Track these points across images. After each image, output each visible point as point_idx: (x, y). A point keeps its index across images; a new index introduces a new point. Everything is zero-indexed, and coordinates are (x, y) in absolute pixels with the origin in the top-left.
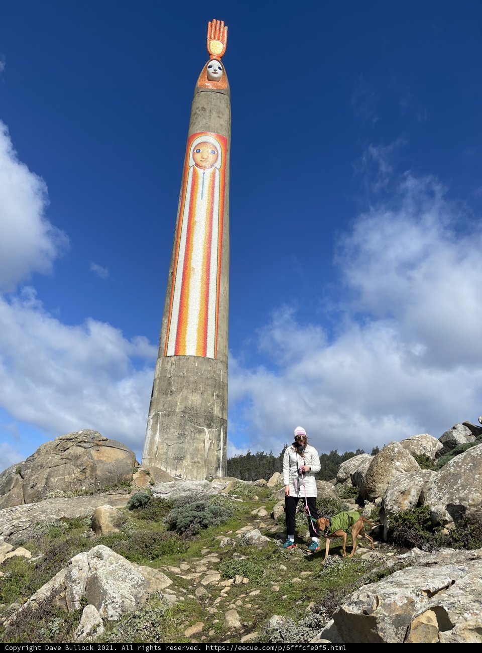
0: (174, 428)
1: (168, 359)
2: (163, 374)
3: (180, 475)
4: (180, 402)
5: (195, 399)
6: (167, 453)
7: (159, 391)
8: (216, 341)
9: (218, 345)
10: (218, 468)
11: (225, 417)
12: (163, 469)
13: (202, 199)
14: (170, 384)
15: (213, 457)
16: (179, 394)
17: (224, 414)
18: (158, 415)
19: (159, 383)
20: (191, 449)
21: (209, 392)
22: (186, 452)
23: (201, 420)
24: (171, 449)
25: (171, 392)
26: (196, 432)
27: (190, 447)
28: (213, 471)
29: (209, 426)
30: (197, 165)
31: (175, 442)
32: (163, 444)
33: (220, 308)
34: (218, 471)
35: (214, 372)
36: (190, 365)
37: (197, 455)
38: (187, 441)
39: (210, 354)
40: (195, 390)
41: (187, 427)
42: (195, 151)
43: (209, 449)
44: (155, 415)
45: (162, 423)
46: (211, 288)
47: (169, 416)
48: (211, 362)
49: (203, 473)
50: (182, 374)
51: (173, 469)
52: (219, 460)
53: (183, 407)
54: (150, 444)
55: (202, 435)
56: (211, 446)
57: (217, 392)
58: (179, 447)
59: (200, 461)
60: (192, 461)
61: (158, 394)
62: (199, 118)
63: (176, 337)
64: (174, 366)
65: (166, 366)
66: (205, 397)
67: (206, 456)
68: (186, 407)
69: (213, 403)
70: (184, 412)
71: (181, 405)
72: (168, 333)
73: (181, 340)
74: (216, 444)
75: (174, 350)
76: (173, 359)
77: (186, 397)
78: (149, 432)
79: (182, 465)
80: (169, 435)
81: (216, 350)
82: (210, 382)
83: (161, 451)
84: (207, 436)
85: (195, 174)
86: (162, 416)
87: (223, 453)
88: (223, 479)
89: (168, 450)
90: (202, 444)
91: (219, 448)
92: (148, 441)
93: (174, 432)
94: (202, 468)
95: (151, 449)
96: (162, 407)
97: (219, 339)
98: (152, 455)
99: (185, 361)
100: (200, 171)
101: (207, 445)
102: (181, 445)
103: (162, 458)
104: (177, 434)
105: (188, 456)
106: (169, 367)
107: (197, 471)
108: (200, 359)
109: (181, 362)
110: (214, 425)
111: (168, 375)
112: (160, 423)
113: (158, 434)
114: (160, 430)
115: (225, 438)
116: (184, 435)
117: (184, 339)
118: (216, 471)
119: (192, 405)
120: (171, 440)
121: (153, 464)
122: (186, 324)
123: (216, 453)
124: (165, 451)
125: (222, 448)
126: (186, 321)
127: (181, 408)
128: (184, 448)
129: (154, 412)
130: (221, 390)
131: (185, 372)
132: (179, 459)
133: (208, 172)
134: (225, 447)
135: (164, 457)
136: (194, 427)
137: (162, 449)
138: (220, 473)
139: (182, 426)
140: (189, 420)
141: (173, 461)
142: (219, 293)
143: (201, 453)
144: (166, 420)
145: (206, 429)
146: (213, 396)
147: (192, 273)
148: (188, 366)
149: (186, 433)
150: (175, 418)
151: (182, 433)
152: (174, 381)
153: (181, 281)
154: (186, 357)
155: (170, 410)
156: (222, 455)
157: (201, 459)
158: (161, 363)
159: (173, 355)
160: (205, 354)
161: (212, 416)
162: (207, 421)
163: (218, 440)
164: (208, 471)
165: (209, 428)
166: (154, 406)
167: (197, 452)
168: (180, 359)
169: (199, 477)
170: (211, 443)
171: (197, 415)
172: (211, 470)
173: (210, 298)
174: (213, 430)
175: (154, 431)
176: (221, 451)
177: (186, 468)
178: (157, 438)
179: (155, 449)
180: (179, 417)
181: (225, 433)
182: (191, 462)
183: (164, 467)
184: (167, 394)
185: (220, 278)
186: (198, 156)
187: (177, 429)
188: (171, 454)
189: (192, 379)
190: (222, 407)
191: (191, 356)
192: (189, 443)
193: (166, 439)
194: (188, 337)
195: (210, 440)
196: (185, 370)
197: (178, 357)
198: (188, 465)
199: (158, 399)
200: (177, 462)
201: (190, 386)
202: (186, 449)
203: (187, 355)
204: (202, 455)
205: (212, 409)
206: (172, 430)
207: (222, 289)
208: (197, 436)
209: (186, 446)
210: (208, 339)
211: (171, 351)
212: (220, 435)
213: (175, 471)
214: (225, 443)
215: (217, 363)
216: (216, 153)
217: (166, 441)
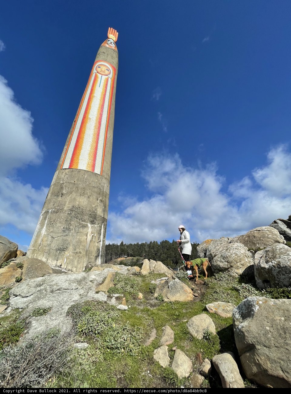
0: (60, 223)
1: (64, 171)
2: (58, 181)
3: (61, 265)
4: (69, 202)
5: (82, 201)
6: (50, 244)
7: (52, 194)
8: (103, 163)
9: (104, 167)
10: (97, 257)
11: (106, 217)
12: (44, 260)
13: (99, 87)
14: (62, 188)
15: (94, 248)
16: (68, 196)
17: (105, 215)
18: (48, 212)
19: (53, 188)
20: (75, 241)
21: (95, 197)
22: (69, 243)
23: (86, 217)
24: (54, 241)
25: (62, 194)
26: (81, 227)
27: (73, 239)
28: (93, 260)
29: (92, 222)
30: (97, 72)
31: (60, 235)
32: (48, 237)
33: (106, 145)
34: (98, 259)
35: (100, 184)
36: (81, 176)
37: (79, 246)
38: (71, 234)
39: (98, 170)
40: (83, 194)
41: (72, 223)
42: (97, 67)
43: (91, 241)
44: (46, 212)
45: (50, 219)
46: (101, 132)
47: (57, 213)
48: (97, 176)
49: (84, 262)
50: (73, 182)
51: (54, 260)
52: (98, 250)
53: (71, 206)
54: (36, 237)
55: (85, 229)
56: (92, 239)
57: (101, 198)
58: (63, 239)
59: (81, 252)
60: (74, 251)
61: (51, 196)
62: (101, 55)
63: (72, 156)
64: (67, 175)
65: (60, 175)
66: (91, 200)
67: (88, 246)
68: (73, 207)
69: (97, 206)
70: (71, 210)
71: (69, 204)
72: (66, 154)
73: (75, 159)
74: (97, 237)
75: (69, 164)
76: (67, 171)
77: (75, 199)
78: (38, 226)
79: (64, 255)
80: (55, 229)
81: (102, 169)
82: (96, 190)
83: (45, 243)
84: (90, 230)
85: (96, 76)
86: (51, 213)
87: (103, 244)
88: (102, 267)
89: (52, 242)
90: (84, 237)
91: (99, 240)
92: (35, 234)
93: (60, 226)
94: (83, 258)
95: (36, 241)
96: (52, 206)
97: (105, 163)
98: (36, 247)
99: (76, 172)
100: (99, 76)
101: (89, 238)
102: (65, 238)
103: (45, 250)
104: (62, 228)
105: (71, 248)
106: (63, 176)
107: (78, 261)
108: (89, 173)
109: (74, 173)
110: (97, 222)
111: (61, 182)
112: (48, 219)
113: (45, 228)
114: (48, 224)
115: (105, 232)
116: (69, 229)
117: (78, 158)
118: (96, 259)
119: (79, 205)
120: (55, 233)
121: (36, 255)
122: (81, 149)
123: (97, 244)
124: (49, 242)
125: (102, 240)
126: (81, 147)
127: (69, 207)
128: (68, 240)
129: (45, 210)
130: (105, 197)
131: (75, 180)
132: (62, 250)
133: (104, 77)
134: (104, 239)
135: (47, 248)
136: (79, 223)
137: (46, 241)
138: (99, 261)
139: (68, 222)
140: (75, 217)
141: (55, 252)
142: (106, 136)
143: (83, 244)
144: (54, 216)
145: (89, 225)
146: (98, 200)
147: (89, 120)
148: (79, 176)
149: (71, 227)
150: (62, 215)
151: (68, 227)
152: (66, 186)
153: (80, 124)
154: (78, 170)
155: (58, 208)
156: (101, 245)
157: (83, 249)
158: (57, 174)
159: (68, 168)
160: (94, 169)
161: (95, 215)
162: (91, 218)
163: (99, 234)
164: (88, 260)
165: (92, 224)
166: (46, 205)
167: (79, 244)
168: (72, 171)
169: (79, 266)
170: (93, 236)
171: (82, 213)
172: (91, 259)
173: (100, 137)
174: (95, 226)
175: (42, 225)
176: (101, 243)
177: (67, 258)
178: (44, 231)
179: (39, 241)
180: (66, 214)
181: (105, 229)
182: (73, 253)
183: (46, 258)
184: (58, 196)
185: (107, 129)
186: (99, 70)
187: (62, 224)
188: (54, 246)
189: (81, 186)
190: (104, 209)
191: (83, 170)
192: (73, 236)
193: (52, 232)
194: (81, 157)
195: (92, 233)
196: (76, 179)
197: (72, 170)
198: (70, 256)
199: (50, 200)
200: (60, 253)
201: (79, 191)
202: (69, 241)
203: (79, 169)
204: (84, 246)
205: (96, 209)
206: (58, 225)
207: (108, 135)
208: (81, 230)
209: (69, 238)
210: (97, 161)
211: (66, 165)
212: (101, 230)
213: (56, 262)
214: (104, 237)
215: (102, 178)
216: (109, 71)
217: (51, 234)
